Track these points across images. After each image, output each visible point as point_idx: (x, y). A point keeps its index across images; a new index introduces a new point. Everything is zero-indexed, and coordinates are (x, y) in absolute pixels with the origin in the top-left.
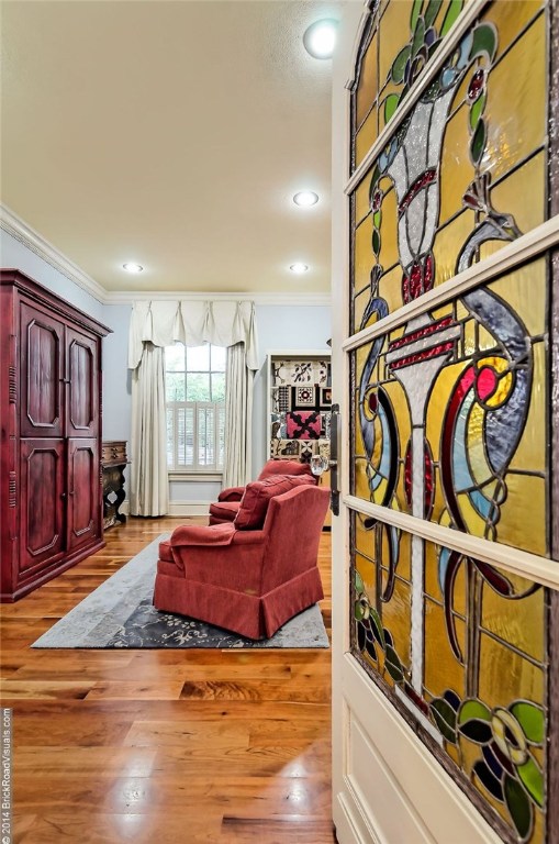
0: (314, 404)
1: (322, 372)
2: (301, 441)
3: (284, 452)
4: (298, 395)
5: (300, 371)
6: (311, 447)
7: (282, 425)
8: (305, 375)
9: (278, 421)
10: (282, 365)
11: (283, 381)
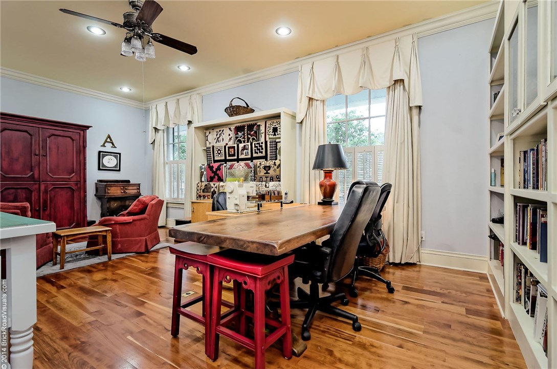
0: (223, 158)
1: (229, 135)
2: (212, 184)
3: (203, 192)
4: (216, 152)
5: (218, 136)
6: (216, 187)
7: (205, 173)
8: (221, 138)
9: (203, 170)
10: (210, 133)
11: (210, 143)
